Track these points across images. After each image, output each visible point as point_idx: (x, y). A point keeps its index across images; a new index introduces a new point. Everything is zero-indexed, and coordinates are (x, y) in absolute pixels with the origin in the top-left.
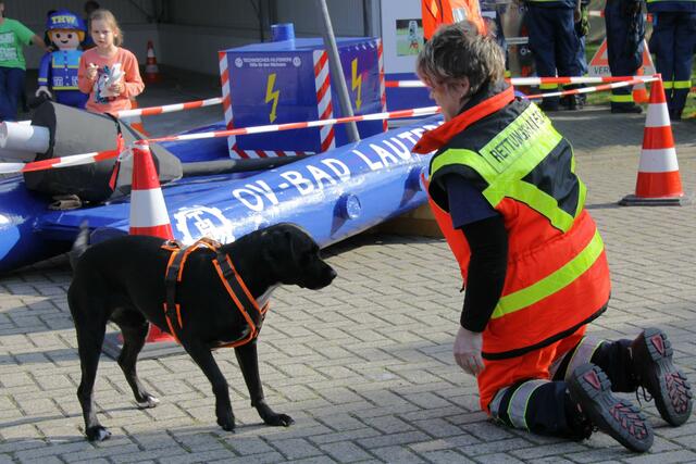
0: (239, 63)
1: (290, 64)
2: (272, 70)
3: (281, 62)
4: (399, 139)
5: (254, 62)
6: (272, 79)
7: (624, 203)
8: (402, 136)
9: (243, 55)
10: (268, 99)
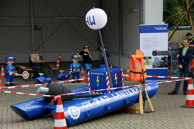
0: (91, 73)
1: (101, 74)
2: (98, 75)
3: (99, 74)
4: (123, 92)
5: (94, 74)
6: (98, 77)
7: (182, 107)
8: (124, 91)
9: (92, 72)
10: (97, 81)
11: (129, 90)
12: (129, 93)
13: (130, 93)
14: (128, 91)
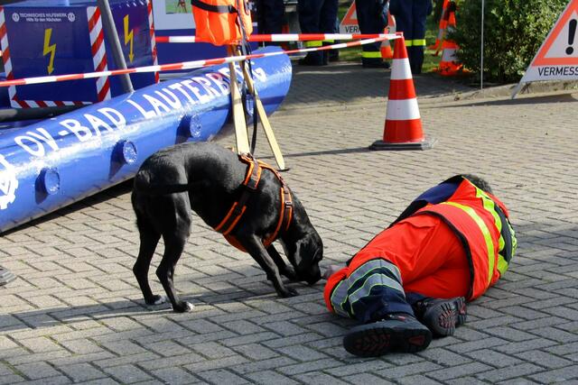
0: (16, 17)
1: (65, 20)
2: (48, 25)
3: (56, 17)
4: (169, 89)
5: (30, 17)
6: (48, 32)
7: (374, 147)
8: (173, 87)
9: (19, 10)
10: (46, 52)
11: (193, 85)
12: (195, 98)
13: (198, 95)
14: (190, 87)
